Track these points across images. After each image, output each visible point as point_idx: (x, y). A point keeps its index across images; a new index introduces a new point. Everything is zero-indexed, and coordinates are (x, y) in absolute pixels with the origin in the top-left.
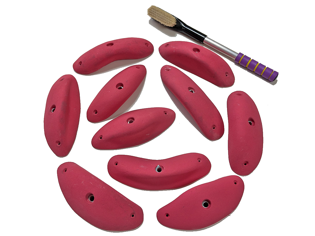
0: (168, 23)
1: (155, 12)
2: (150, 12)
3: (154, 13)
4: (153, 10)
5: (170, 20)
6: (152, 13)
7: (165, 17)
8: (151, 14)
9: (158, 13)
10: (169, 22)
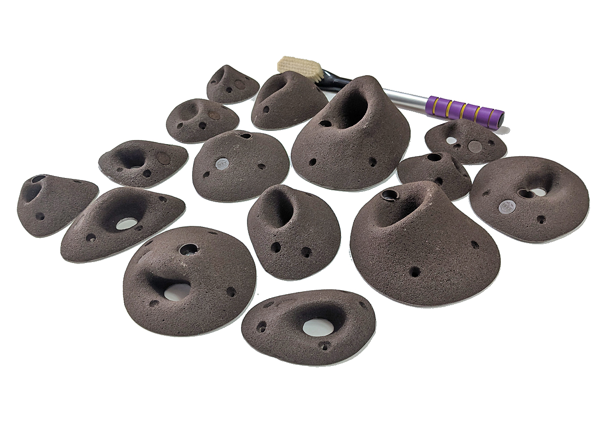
0: (310, 72)
1: (289, 64)
2: (281, 66)
3: (287, 65)
4: (285, 62)
5: (313, 69)
6: (284, 66)
7: (305, 65)
8: (282, 67)
9: (294, 63)
10: (312, 71)
